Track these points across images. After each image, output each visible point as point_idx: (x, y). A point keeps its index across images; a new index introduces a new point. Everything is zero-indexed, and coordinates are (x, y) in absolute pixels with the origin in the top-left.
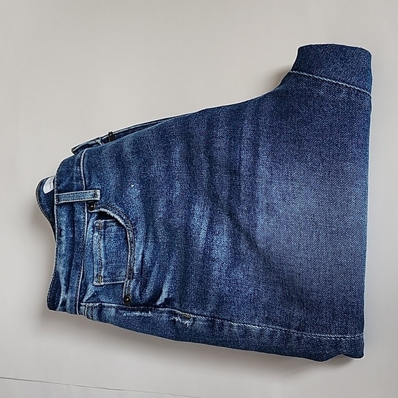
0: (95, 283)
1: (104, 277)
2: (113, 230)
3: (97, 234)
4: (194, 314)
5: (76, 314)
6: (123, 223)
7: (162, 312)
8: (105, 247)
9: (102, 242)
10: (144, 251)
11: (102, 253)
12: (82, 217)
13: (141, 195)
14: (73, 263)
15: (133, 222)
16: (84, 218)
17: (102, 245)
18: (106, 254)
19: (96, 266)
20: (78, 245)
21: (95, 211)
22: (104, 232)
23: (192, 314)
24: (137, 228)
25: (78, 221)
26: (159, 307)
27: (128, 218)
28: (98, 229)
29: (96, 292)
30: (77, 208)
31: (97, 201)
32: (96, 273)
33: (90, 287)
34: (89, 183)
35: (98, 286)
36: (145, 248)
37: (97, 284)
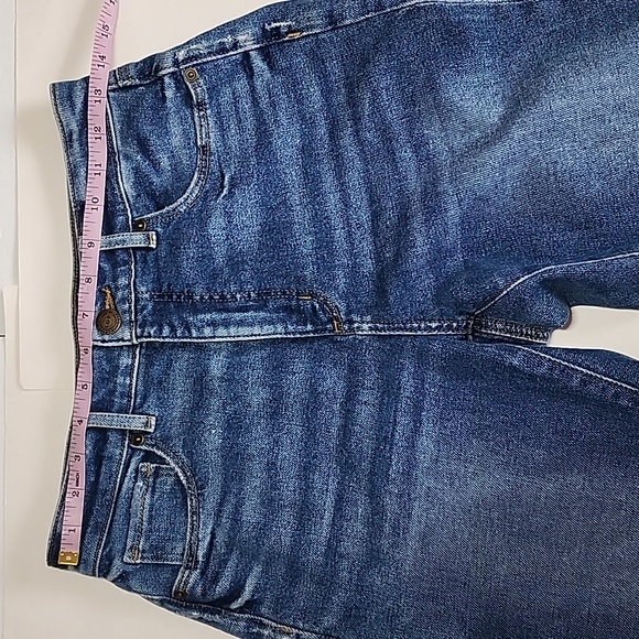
0: (126, 559)
1: (143, 551)
2: (169, 482)
3: (141, 484)
4: (299, 629)
5: (94, 575)
6: (184, 482)
7: (237, 619)
8: (152, 505)
9: (148, 496)
10: (213, 529)
11: (146, 513)
12: (118, 452)
13: (223, 447)
14: (92, 523)
15: (200, 483)
16: (121, 455)
17: (148, 501)
18: (151, 516)
19: (131, 533)
20: (103, 496)
21: (143, 447)
22: (154, 482)
23: (295, 628)
24: (206, 494)
25: (111, 458)
26: (234, 611)
27: (194, 476)
28: (145, 476)
29: (124, 572)
30: (113, 438)
31: (150, 433)
32: (129, 544)
33: (117, 562)
34: (141, 405)
35: (129, 564)
36: (217, 525)
37: (129, 561)
